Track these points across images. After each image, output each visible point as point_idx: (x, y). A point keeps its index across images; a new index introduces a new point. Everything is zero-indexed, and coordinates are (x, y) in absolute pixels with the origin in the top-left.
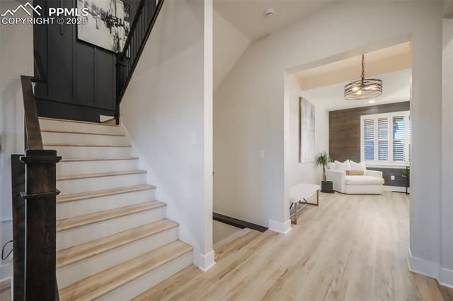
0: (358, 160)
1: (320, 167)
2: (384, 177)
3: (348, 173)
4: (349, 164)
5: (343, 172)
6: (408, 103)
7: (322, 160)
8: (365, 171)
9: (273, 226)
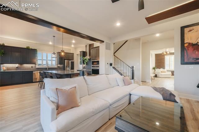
0: (164, 69)
1: (154, 70)
2: (172, 73)
3: (162, 72)
4: (162, 70)
5: (160, 72)
6: (174, 53)
7: (154, 68)
8: (166, 71)
9: (147, 81)
